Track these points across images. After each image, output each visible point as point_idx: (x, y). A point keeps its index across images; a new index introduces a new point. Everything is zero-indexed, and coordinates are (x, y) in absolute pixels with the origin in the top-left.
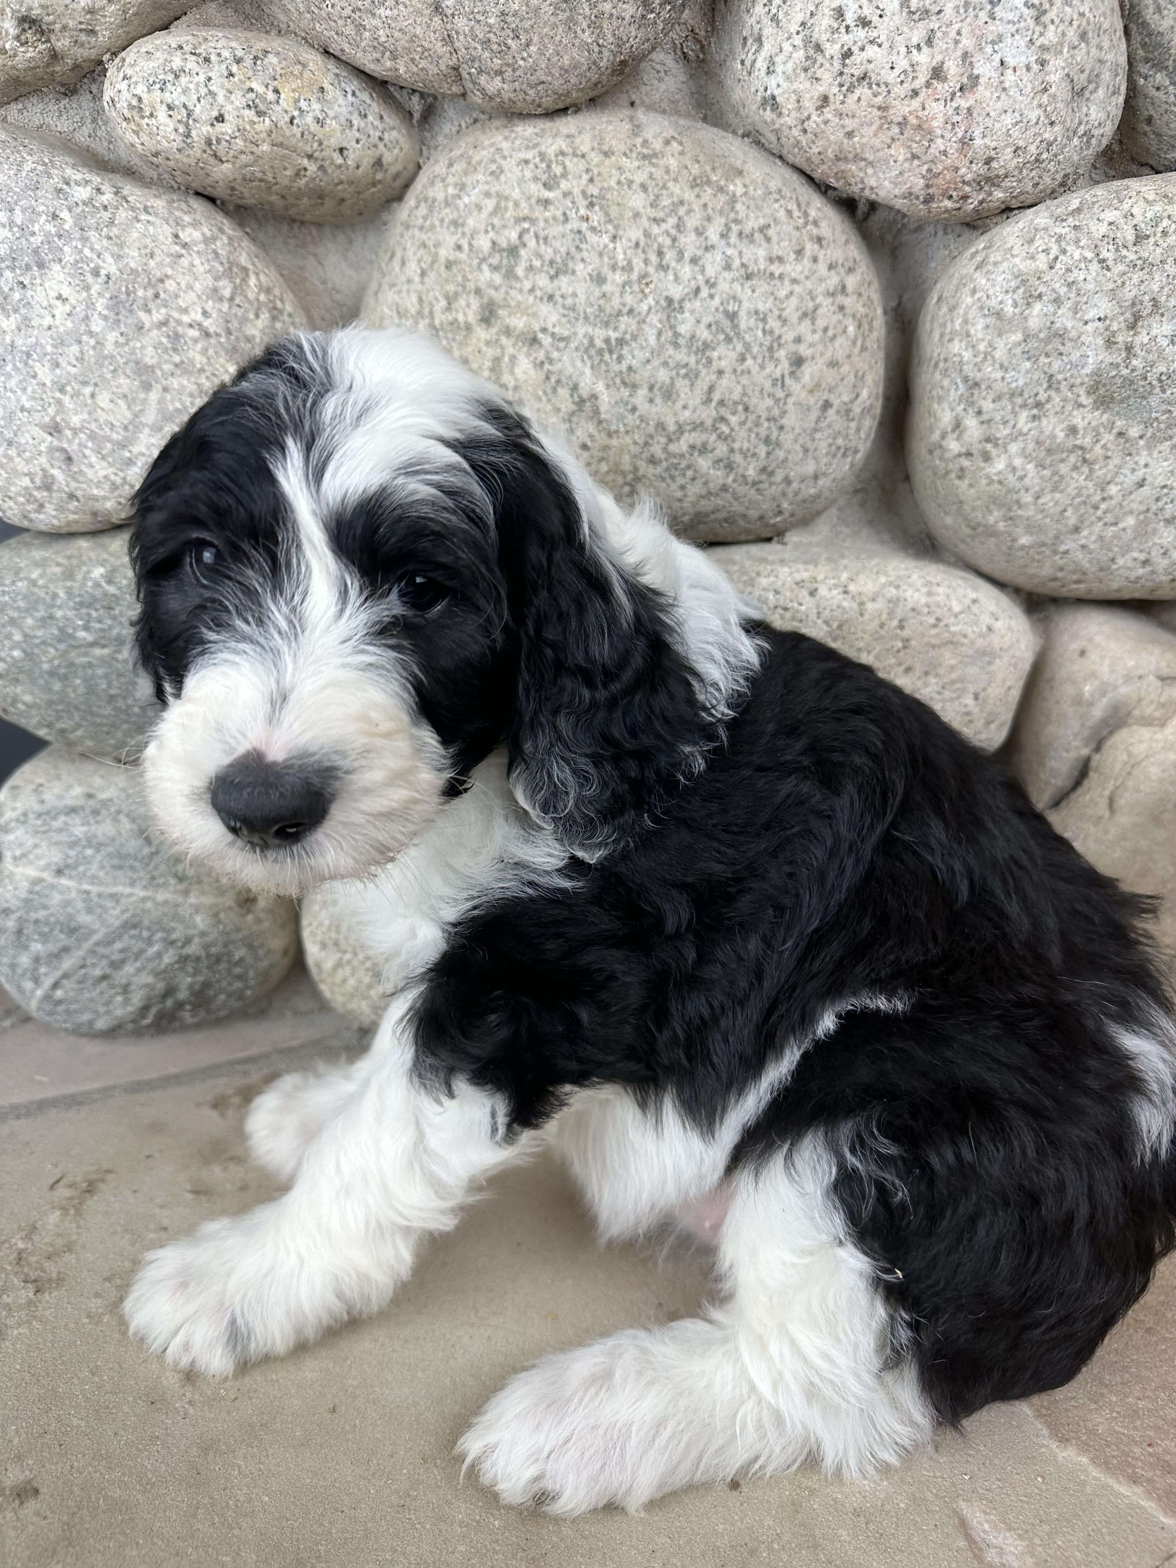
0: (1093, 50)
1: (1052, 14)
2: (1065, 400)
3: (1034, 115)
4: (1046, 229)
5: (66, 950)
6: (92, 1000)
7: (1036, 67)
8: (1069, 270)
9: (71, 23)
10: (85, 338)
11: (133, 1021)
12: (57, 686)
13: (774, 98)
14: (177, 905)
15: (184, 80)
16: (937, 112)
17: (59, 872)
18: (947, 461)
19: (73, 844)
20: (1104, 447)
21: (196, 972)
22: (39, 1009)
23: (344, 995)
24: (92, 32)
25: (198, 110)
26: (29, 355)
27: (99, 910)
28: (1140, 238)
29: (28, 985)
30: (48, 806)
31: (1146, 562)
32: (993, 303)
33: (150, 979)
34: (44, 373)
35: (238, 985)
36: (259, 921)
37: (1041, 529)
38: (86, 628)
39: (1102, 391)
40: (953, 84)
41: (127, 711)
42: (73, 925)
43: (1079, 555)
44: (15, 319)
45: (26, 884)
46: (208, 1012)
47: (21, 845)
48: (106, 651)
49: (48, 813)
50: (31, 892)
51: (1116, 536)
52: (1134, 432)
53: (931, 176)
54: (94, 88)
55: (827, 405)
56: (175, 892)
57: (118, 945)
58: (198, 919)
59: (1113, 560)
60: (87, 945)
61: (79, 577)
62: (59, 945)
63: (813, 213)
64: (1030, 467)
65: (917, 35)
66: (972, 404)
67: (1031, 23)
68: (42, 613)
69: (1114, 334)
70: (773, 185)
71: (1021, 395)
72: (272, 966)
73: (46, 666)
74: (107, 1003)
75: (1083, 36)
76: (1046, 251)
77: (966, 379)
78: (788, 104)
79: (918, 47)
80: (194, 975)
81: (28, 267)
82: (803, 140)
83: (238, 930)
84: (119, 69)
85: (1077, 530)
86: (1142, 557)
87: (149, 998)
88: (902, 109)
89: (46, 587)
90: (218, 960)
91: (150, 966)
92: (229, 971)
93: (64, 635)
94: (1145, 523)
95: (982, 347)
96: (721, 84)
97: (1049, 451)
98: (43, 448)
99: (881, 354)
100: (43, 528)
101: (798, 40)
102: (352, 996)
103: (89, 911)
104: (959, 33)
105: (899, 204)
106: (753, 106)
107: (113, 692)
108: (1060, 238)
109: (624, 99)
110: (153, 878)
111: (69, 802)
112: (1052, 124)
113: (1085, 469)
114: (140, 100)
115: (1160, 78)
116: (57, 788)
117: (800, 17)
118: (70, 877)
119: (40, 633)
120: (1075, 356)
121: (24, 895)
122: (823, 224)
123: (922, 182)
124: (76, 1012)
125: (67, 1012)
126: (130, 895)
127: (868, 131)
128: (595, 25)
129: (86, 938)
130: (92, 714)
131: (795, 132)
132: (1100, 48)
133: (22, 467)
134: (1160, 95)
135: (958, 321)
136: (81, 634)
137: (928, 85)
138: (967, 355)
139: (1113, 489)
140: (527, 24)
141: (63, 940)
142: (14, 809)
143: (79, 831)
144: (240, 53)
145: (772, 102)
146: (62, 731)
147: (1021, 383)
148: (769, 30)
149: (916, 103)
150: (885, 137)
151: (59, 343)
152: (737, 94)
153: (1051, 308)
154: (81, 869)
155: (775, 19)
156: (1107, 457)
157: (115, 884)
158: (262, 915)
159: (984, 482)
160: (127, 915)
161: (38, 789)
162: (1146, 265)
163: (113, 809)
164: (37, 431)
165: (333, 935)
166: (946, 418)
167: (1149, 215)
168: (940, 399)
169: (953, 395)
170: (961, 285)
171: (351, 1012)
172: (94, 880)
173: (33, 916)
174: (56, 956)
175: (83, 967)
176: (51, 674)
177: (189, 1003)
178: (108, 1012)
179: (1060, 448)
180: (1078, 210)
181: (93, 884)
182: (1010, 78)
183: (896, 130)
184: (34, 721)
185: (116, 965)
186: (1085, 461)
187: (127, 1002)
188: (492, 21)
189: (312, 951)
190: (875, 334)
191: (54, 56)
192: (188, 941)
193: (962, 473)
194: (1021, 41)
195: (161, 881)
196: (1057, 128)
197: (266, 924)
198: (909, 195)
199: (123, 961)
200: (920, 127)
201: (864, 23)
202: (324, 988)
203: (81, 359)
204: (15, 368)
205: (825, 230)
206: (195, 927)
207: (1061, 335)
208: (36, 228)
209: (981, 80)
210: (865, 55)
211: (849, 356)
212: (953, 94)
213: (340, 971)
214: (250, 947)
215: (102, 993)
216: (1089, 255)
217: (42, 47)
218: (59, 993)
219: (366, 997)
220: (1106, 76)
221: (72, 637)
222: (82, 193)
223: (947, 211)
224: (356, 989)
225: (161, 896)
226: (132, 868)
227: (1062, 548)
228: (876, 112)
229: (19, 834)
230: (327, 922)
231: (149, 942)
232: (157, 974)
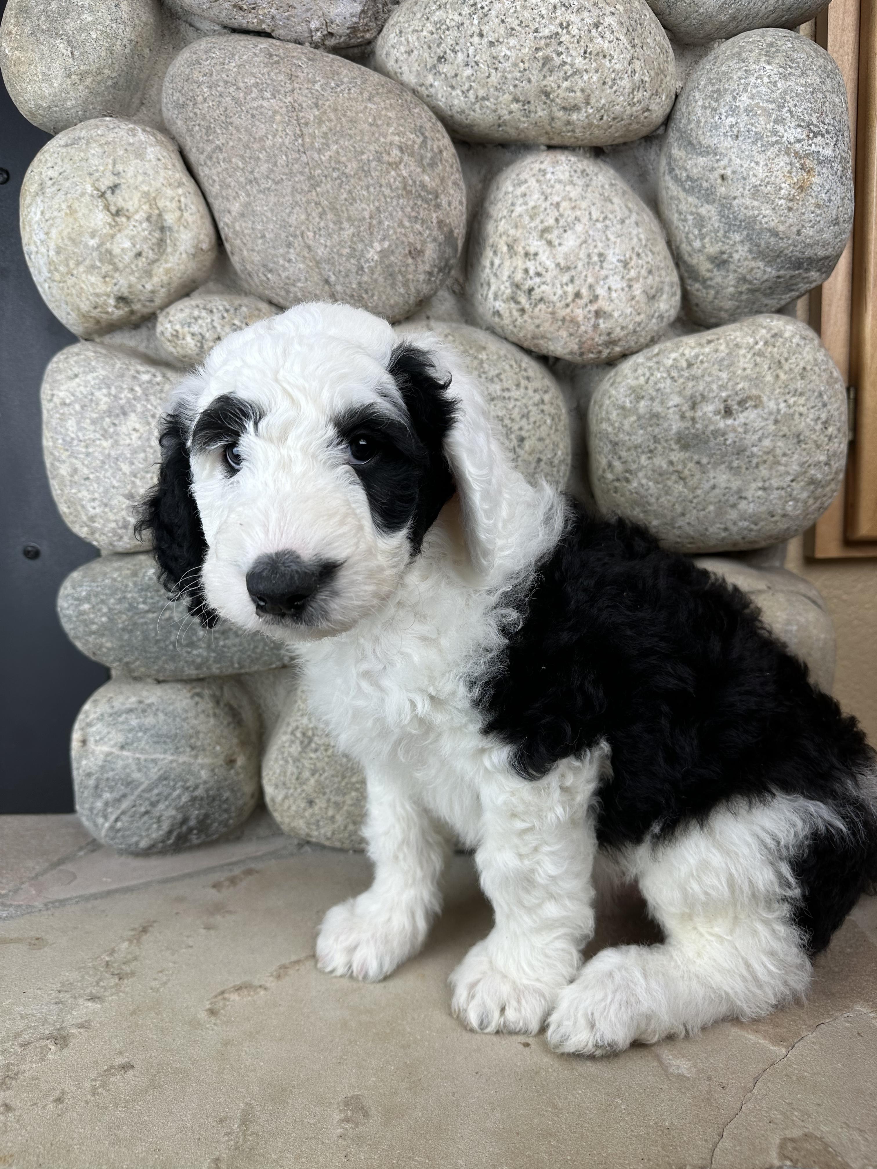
0: (657, 279)
1: (632, 263)
2: (664, 448)
3: (629, 311)
4: (642, 364)
5: (124, 796)
6: (138, 828)
7: (626, 289)
8: (656, 384)
9: (142, 298)
10: (148, 449)
11: (163, 842)
12: (126, 637)
13: (498, 312)
14: (190, 764)
15: (200, 321)
16: (580, 313)
17: (122, 748)
18: (607, 484)
19: (131, 730)
20: (690, 470)
21: (201, 807)
22: (106, 836)
23: (288, 817)
24: (152, 301)
25: (207, 335)
26: (117, 459)
27: (145, 770)
28: (690, 365)
29: (100, 820)
30: (116, 709)
31: (726, 529)
32: (620, 402)
33: (173, 812)
34: (126, 468)
35: (226, 816)
36: (237, 774)
37: (664, 516)
38: (144, 603)
39: (683, 442)
40: (585, 300)
41: (165, 649)
42: (129, 779)
43: (687, 528)
44: (110, 441)
45: (102, 756)
46: (207, 836)
47: (100, 733)
48: (155, 615)
49: (116, 713)
50: (105, 761)
51: (705, 517)
52: (704, 461)
53: (581, 344)
54: (150, 325)
55: (539, 460)
56: (190, 756)
57: (156, 791)
58: (203, 773)
59: (706, 529)
60: (137, 792)
61: (141, 575)
62: (121, 793)
63: (524, 365)
64: (651, 484)
65: (566, 278)
66: (616, 454)
67: (622, 269)
68: (119, 596)
69: (684, 413)
70: (502, 353)
71: (640, 447)
72: (245, 804)
73: (120, 626)
74: (148, 829)
75: (650, 272)
76: (644, 375)
77: (611, 442)
78: (506, 314)
79: (567, 284)
80: (199, 809)
81: (117, 416)
82: (515, 330)
83: (226, 780)
84: (166, 317)
85: (683, 514)
86: (722, 526)
87: (173, 825)
88: (562, 313)
89: (122, 581)
90: (214, 800)
91: (174, 804)
92: (220, 806)
93: (132, 607)
94: (720, 508)
95: (617, 425)
96: (473, 305)
97: (661, 475)
98: (124, 506)
99: (568, 433)
100: (120, 550)
101: (507, 284)
102: (294, 817)
103: (139, 770)
104: (586, 276)
105: (568, 357)
106: (488, 316)
107: (158, 638)
108: (650, 368)
109: (424, 316)
110: (177, 748)
111: (128, 706)
112: (639, 314)
113: (682, 482)
114: (177, 331)
115: (697, 286)
116: (121, 699)
117: (506, 274)
118: (129, 750)
119: (118, 607)
120: (666, 425)
121: (100, 763)
122: (530, 370)
123: (576, 347)
124: (128, 836)
125: (123, 836)
126: (164, 759)
127: (547, 325)
128: (406, 284)
129: (137, 787)
130: (146, 651)
131: (511, 327)
132: (660, 276)
133: (112, 517)
134: (699, 294)
135: (604, 413)
136: (141, 606)
137: (573, 301)
138: (610, 429)
139: (699, 492)
140: (372, 287)
141: (123, 789)
142: (95, 713)
143: (134, 722)
144: (228, 307)
145: (498, 313)
146: (127, 664)
147: (639, 441)
148: (493, 280)
149: (568, 310)
150: (555, 326)
151: (135, 452)
152: (481, 310)
153: (649, 403)
154: (135, 745)
155: (496, 275)
156: (692, 475)
157: (155, 753)
158: (240, 770)
159: (628, 493)
160: (162, 772)
161: (110, 700)
162: (695, 378)
163: (154, 709)
164: (121, 498)
165: (282, 778)
166: (604, 462)
167: (693, 354)
168: (600, 453)
169: (606, 450)
170: (604, 395)
171: (293, 829)
172: (143, 751)
173: (106, 776)
174: (118, 800)
175: (134, 806)
176: (124, 629)
177: (196, 828)
178: (147, 836)
179: (667, 473)
180: (658, 354)
181: (142, 753)
182: (614, 295)
183: (560, 323)
184: (111, 658)
185: (154, 804)
186: (681, 478)
187: (159, 827)
188: (354, 286)
189: (269, 790)
190: (562, 423)
191: (132, 312)
192: (196, 787)
193: (616, 490)
194: (618, 278)
195: (181, 750)
196: (643, 316)
197: (242, 776)
198: (571, 353)
199: (158, 802)
200: (572, 321)
201: (538, 274)
202: (277, 816)
203: (145, 459)
204: (110, 467)
205: (531, 373)
206: (200, 778)
207: (657, 416)
208: (122, 396)
209: (600, 297)
210: (540, 290)
211: (549, 435)
212: (586, 305)
213: (287, 801)
214: (232, 791)
215: (145, 823)
216: (665, 375)
217: (126, 309)
218: (119, 825)
219: (302, 817)
220: (666, 288)
221: (136, 608)
222: (145, 377)
223: (592, 359)
224: (296, 812)
225: (182, 759)
226: (165, 742)
227: (677, 525)
228: (549, 316)
229: (98, 727)
230: (278, 771)
231: (174, 789)
232: (178, 809)
